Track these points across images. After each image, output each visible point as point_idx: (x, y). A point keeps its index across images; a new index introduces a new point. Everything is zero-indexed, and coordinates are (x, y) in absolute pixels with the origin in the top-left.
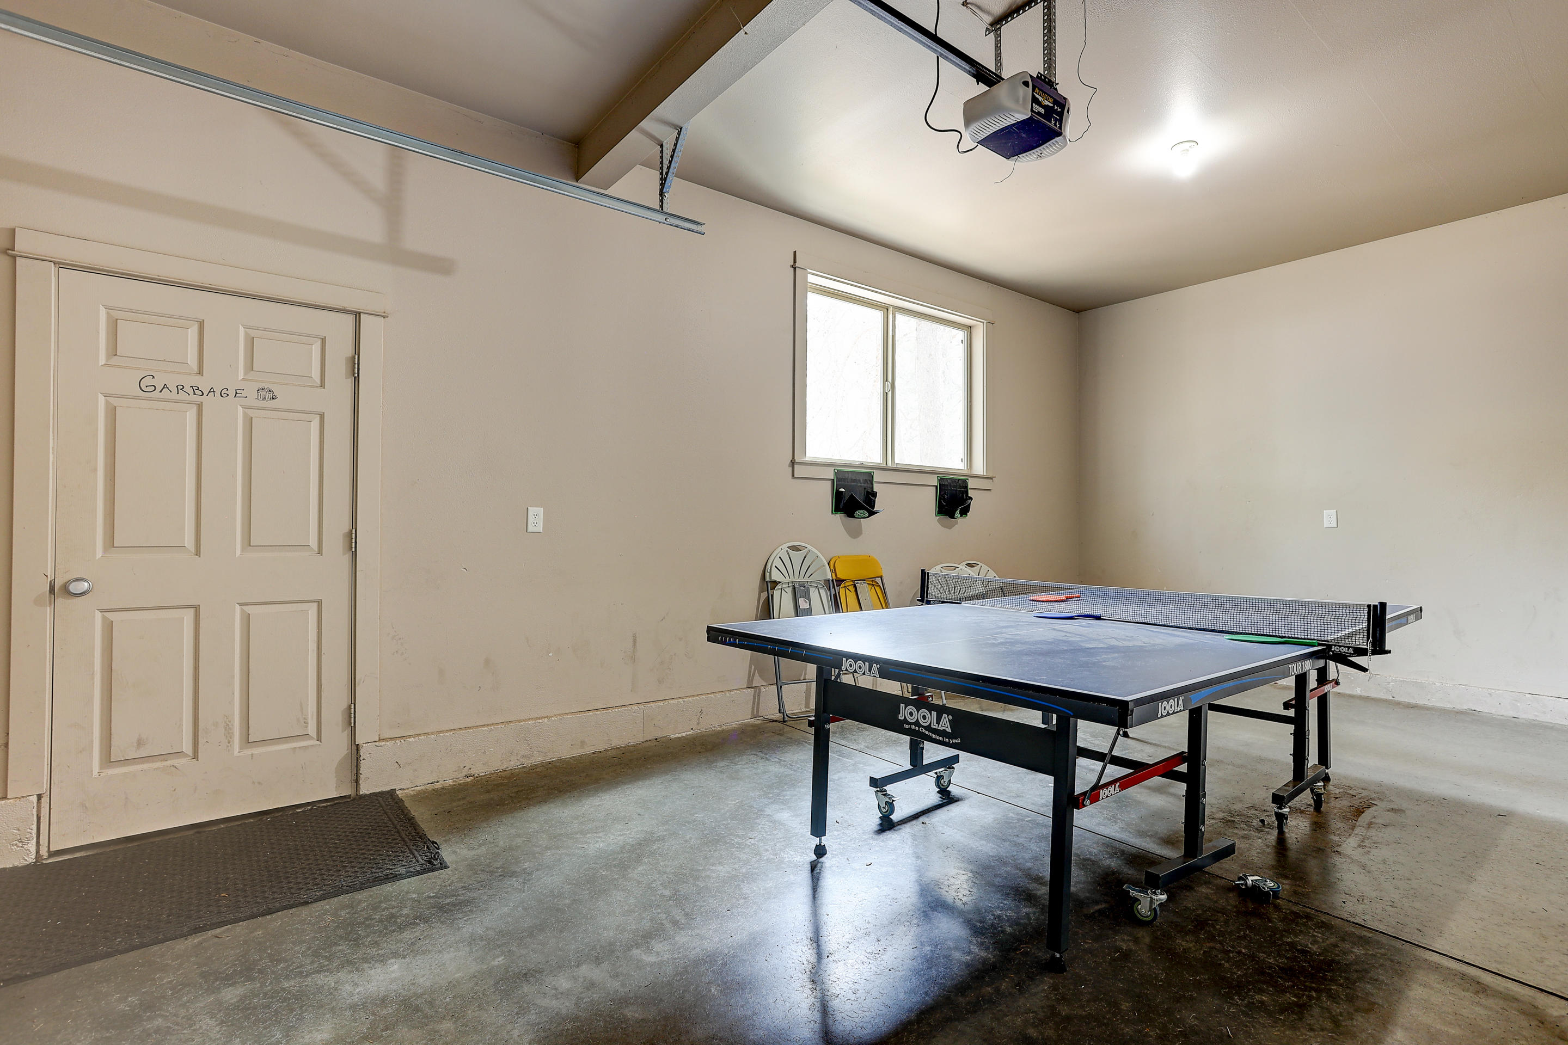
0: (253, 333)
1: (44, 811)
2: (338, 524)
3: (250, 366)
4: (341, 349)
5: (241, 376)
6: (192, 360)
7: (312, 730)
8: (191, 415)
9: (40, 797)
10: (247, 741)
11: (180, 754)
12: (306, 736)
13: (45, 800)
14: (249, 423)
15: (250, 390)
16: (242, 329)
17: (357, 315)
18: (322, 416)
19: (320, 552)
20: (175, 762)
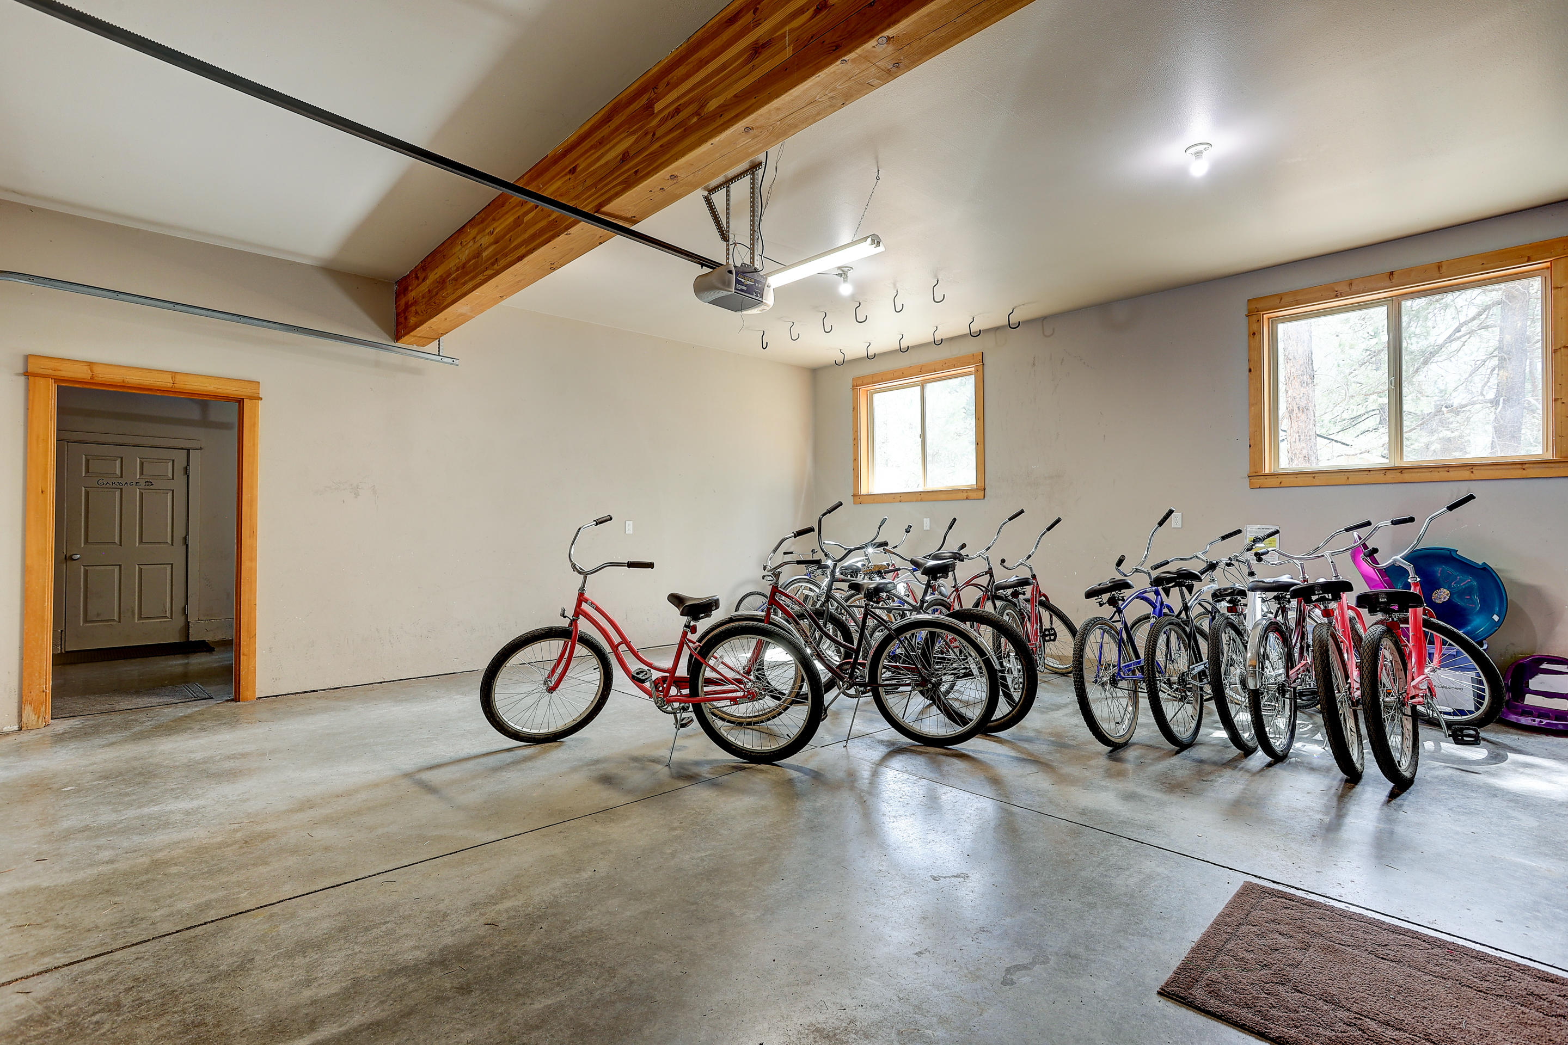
0: (143, 460)
1: (63, 636)
2: (179, 533)
3: (142, 473)
4: (180, 466)
5: (138, 477)
6: (118, 472)
7: (168, 615)
8: (118, 493)
9: (62, 631)
10: (140, 618)
11: (114, 620)
12: (166, 617)
13: (63, 632)
14: (141, 494)
15: (142, 482)
16: (138, 459)
17: (188, 450)
18: (173, 491)
19: (172, 545)
20: (112, 623)
